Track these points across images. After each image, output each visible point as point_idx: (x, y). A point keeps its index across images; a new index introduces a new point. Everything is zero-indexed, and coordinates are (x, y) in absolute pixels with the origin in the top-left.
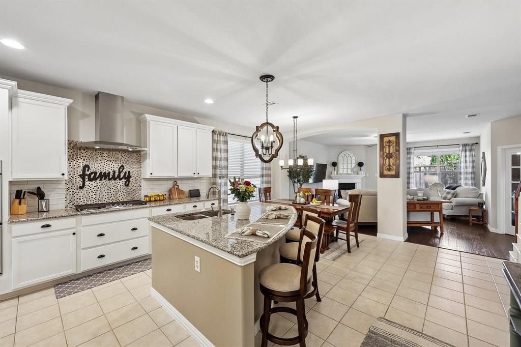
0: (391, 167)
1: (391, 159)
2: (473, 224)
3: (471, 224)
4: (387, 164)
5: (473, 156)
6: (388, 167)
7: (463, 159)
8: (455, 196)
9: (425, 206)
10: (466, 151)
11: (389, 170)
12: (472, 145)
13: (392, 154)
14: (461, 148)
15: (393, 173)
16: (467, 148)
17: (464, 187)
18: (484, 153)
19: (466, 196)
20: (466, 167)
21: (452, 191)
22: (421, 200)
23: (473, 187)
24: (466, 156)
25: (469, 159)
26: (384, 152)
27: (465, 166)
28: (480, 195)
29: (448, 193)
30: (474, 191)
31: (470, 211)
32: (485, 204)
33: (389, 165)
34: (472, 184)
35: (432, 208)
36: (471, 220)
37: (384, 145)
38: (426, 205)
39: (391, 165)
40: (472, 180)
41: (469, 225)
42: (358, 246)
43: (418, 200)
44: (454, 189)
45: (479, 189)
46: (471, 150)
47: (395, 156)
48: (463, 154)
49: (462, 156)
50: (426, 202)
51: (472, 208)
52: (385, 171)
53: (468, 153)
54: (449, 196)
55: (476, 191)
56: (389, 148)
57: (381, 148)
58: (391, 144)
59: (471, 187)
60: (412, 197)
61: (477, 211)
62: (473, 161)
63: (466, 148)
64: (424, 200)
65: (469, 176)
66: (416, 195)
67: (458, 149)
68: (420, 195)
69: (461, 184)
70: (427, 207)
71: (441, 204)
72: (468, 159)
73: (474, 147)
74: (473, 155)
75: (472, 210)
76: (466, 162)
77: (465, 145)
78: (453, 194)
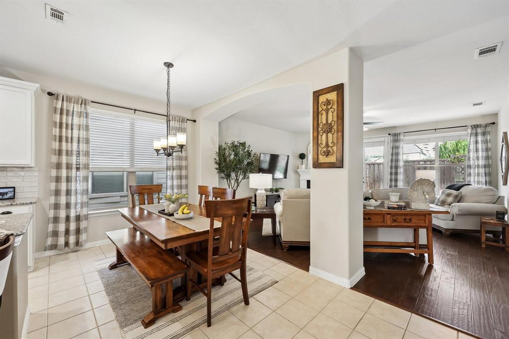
0: (330, 149)
1: (330, 135)
2: (488, 246)
3: (484, 246)
4: (324, 143)
5: (487, 143)
6: (325, 149)
7: (472, 147)
8: (459, 199)
9: (401, 218)
10: (476, 135)
11: (327, 154)
12: (486, 126)
13: (331, 124)
14: (469, 131)
15: (332, 159)
16: (479, 130)
17: (474, 186)
18: (505, 134)
19: (476, 199)
20: (478, 158)
21: (454, 192)
22: (394, 208)
23: (488, 187)
24: (477, 142)
25: (482, 146)
26: (320, 122)
27: (476, 157)
28: (499, 200)
29: (449, 195)
30: (488, 193)
31: (482, 224)
32: (507, 213)
33: (327, 145)
34: (486, 182)
35: (413, 221)
36: (483, 239)
37: (320, 109)
38: (403, 217)
39: (330, 145)
40: (486, 176)
41: (481, 248)
42: (247, 303)
43: (389, 208)
44: (458, 189)
45: (497, 189)
46: (484, 134)
47: (335, 127)
48: (473, 139)
49: (472, 143)
50: (403, 211)
51: (486, 219)
52: (320, 156)
53: (480, 138)
54: (450, 199)
55: (492, 193)
56: (327, 114)
57: (315, 115)
58: (329, 107)
59: (484, 187)
60: (379, 202)
61: (495, 224)
62: (487, 150)
63: (476, 130)
64: (400, 207)
65: (482, 171)
66: (388, 199)
67: (465, 133)
68: (394, 199)
69: (470, 181)
70: (405, 219)
71: (431, 214)
72: (480, 146)
73: (489, 129)
74: (487, 140)
75: (485, 223)
76: (477, 150)
77: (475, 127)
78: (456, 197)
